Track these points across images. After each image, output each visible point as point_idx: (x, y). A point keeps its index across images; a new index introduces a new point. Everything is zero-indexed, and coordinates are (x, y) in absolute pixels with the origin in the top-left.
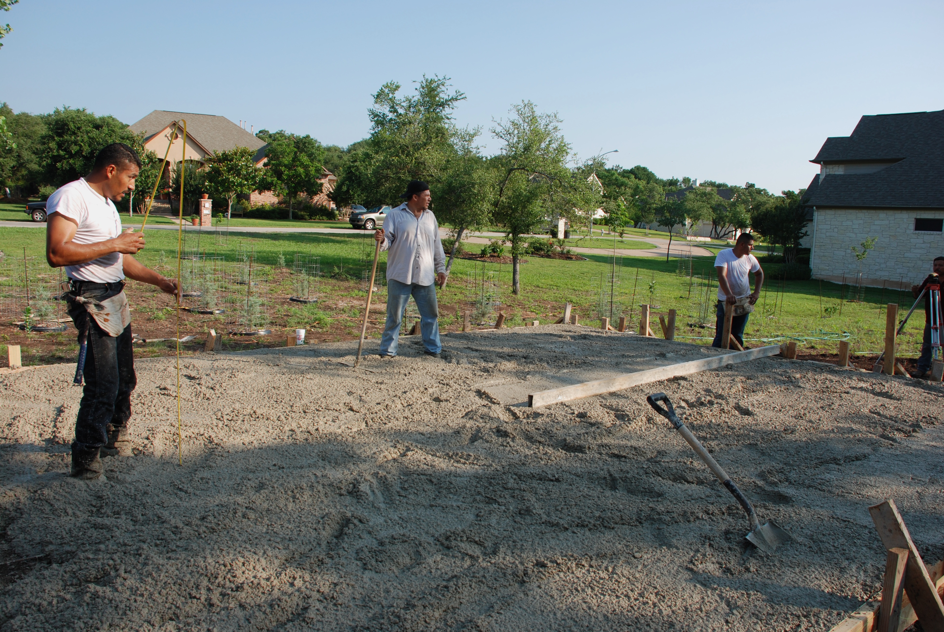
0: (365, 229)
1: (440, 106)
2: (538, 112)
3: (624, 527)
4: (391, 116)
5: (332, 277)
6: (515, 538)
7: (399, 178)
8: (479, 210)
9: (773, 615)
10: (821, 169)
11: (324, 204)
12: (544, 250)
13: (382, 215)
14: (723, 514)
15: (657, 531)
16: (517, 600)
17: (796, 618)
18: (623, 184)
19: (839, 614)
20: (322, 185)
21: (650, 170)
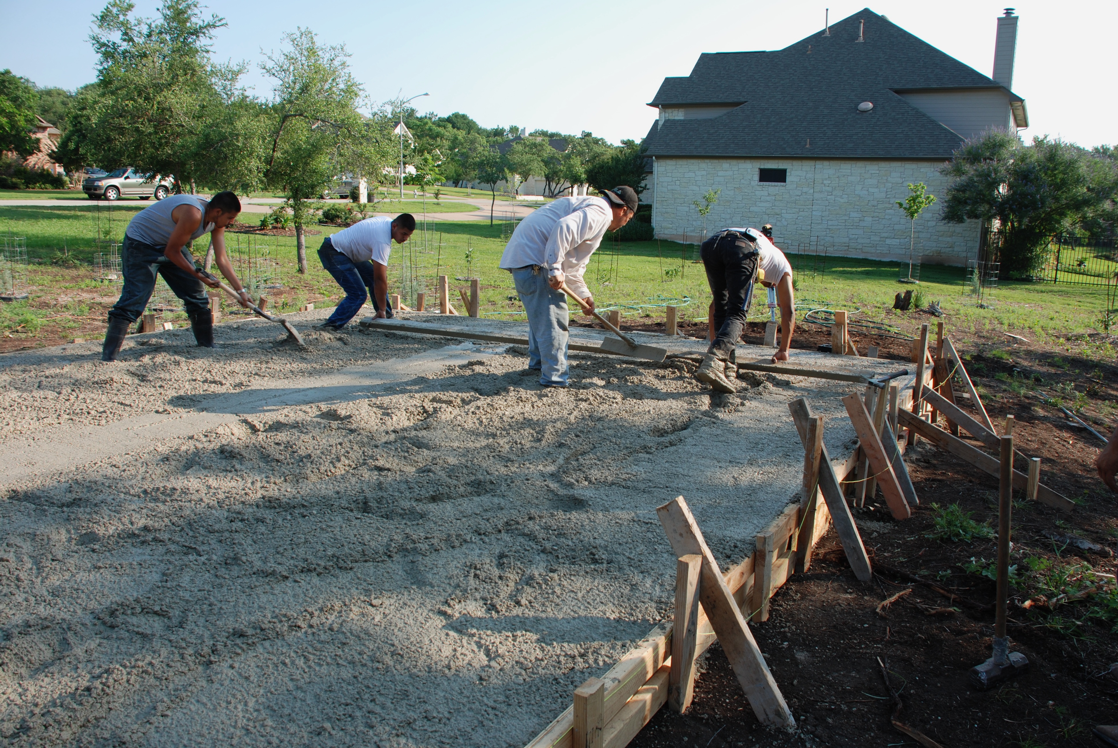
0: (107, 199)
1: (192, 34)
2: (319, 42)
3: (367, 564)
4: (125, 46)
5: (52, 264)
6: (212, 599)
7: (137, 130)
8: (246, 168)
9: (542, 660)
10: (660, 113)
11: (46, 167)
12: (341, 218)
13: (128, 181)
14: (500, 531)
15: (410, 565)
16: (195, 690)
17: (570, 660)
18: (438, 135)
19: (624, 646)
20: (38, 141)
21: (470, 118)
